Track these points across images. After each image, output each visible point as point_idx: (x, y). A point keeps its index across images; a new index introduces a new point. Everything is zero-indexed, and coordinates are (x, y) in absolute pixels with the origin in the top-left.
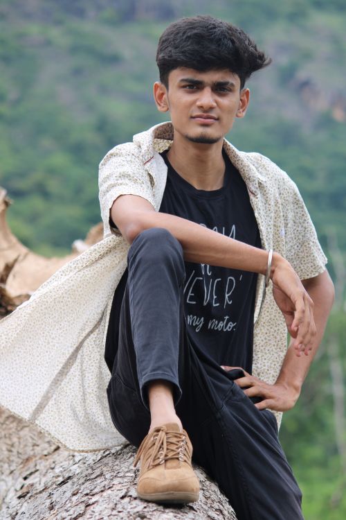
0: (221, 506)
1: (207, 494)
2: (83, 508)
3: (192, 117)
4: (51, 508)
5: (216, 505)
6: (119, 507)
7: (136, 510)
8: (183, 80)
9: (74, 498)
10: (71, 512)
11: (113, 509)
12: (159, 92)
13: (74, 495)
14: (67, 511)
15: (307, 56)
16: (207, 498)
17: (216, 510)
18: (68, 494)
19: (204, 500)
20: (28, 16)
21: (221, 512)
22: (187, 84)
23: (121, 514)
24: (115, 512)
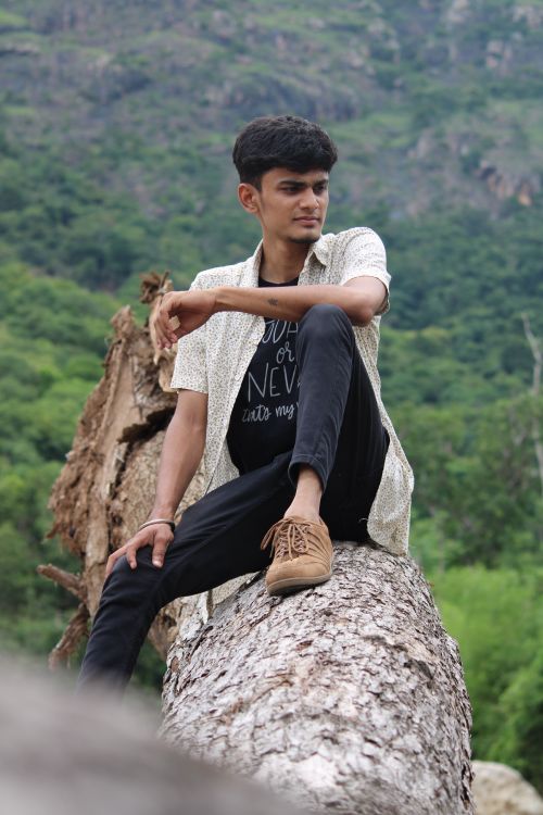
0: (411, 598)
1: (396, 586)
2: (268, 609)
3: (295, 219)
4: (238, 611)
5: (405, 597)
6: (305, 606)
7: (321, 608)
8: (283, 183)
9: (260, 599)
10: (256, 614)
11: (299, 608)
12: (244, 193)
13: (259, 596)
14: (253, 613)
15: (490, 144)
16: (396, 590)
17: (406, 601)
18: (254, 596)
19: (392, 592)
20: (209, 126)
21: (411, 603)
22: (288, 186)
23: (306, 613)
24: (300, 611)
